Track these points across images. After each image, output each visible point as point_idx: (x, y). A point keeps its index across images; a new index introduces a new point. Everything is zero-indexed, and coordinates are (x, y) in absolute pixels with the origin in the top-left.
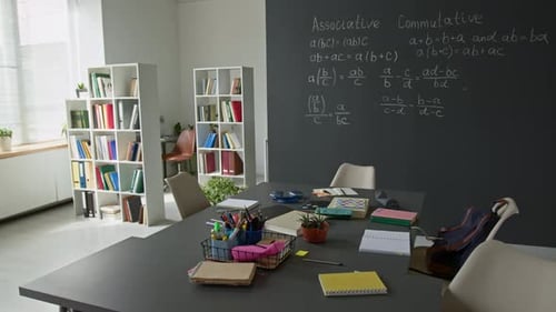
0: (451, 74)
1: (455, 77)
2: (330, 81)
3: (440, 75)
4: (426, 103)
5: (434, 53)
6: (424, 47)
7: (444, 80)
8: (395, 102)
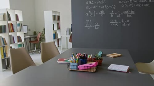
0: (133, 12)
1: (134, 13)
2: (93, 15)
3: (129, 13)
4: (125, 22)
5: (127, 6)
6: (124, 4)
7: (130, 14)
8: (114, 22)
